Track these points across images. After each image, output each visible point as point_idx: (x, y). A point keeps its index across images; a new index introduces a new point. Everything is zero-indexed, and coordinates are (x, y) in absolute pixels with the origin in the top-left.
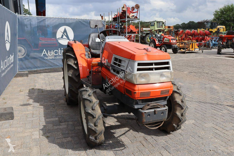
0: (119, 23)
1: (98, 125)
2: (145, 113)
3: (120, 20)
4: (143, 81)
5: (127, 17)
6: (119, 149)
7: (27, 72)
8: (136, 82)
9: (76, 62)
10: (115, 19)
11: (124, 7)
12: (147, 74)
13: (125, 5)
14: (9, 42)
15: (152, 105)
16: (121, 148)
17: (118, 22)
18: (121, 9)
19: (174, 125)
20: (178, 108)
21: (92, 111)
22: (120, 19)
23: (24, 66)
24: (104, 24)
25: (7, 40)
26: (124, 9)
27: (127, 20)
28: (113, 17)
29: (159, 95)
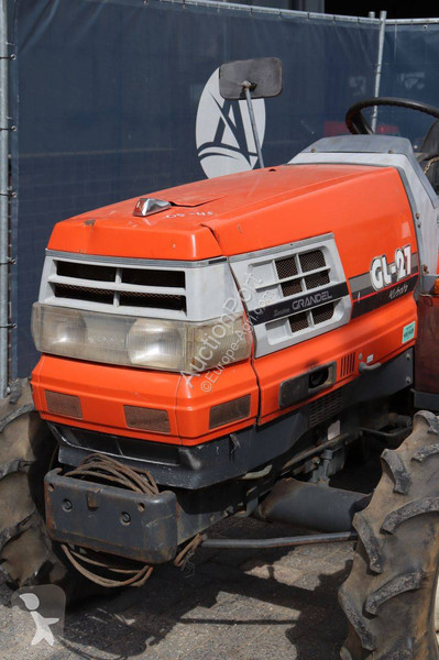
2: (51, 486)
8: (41, 340)
14: (243, 150)
29: (122, 427)
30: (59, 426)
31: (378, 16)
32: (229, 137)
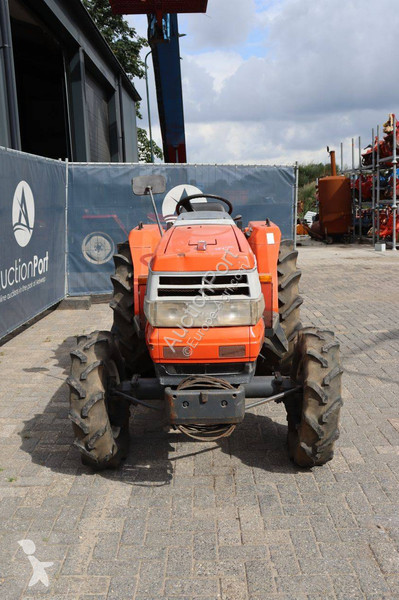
0: (376, 168)
1: (89, 415)
2: (175, 396)
3: (379, 160)
4: (171, 318)
5: (395, 151)
6: (152, 483)
7: (87, 298)
8: (155, 320)
9: (130, 275)
10: (367, 158)
11: (389, 122)
12: (183, 304)
13: (393, 116)
14: (28, 226)
15: (198, 380)
16: (156, 483)
17: (373, 166)
18: (382, 128)
19: (303, 445)
20: (312, 402)
21: (80, 382)
22: (381, 158)
23: (82, 284)
24: (293, 175)
25: (19, 223)
26: (389, 129)
27: (395, 161)
28: (364, 152)
29: (216, 358)
30: (166, 365)
31: (64, 160)
32: (23, 221)
